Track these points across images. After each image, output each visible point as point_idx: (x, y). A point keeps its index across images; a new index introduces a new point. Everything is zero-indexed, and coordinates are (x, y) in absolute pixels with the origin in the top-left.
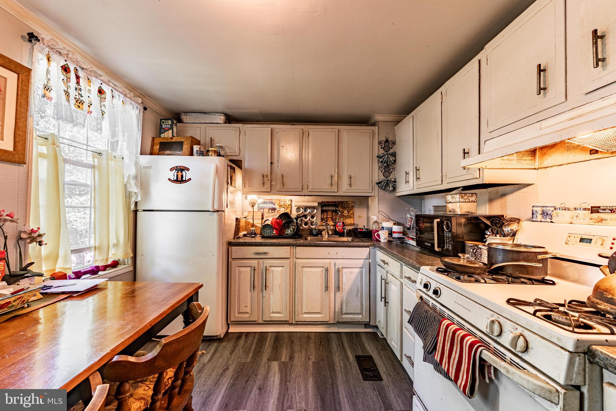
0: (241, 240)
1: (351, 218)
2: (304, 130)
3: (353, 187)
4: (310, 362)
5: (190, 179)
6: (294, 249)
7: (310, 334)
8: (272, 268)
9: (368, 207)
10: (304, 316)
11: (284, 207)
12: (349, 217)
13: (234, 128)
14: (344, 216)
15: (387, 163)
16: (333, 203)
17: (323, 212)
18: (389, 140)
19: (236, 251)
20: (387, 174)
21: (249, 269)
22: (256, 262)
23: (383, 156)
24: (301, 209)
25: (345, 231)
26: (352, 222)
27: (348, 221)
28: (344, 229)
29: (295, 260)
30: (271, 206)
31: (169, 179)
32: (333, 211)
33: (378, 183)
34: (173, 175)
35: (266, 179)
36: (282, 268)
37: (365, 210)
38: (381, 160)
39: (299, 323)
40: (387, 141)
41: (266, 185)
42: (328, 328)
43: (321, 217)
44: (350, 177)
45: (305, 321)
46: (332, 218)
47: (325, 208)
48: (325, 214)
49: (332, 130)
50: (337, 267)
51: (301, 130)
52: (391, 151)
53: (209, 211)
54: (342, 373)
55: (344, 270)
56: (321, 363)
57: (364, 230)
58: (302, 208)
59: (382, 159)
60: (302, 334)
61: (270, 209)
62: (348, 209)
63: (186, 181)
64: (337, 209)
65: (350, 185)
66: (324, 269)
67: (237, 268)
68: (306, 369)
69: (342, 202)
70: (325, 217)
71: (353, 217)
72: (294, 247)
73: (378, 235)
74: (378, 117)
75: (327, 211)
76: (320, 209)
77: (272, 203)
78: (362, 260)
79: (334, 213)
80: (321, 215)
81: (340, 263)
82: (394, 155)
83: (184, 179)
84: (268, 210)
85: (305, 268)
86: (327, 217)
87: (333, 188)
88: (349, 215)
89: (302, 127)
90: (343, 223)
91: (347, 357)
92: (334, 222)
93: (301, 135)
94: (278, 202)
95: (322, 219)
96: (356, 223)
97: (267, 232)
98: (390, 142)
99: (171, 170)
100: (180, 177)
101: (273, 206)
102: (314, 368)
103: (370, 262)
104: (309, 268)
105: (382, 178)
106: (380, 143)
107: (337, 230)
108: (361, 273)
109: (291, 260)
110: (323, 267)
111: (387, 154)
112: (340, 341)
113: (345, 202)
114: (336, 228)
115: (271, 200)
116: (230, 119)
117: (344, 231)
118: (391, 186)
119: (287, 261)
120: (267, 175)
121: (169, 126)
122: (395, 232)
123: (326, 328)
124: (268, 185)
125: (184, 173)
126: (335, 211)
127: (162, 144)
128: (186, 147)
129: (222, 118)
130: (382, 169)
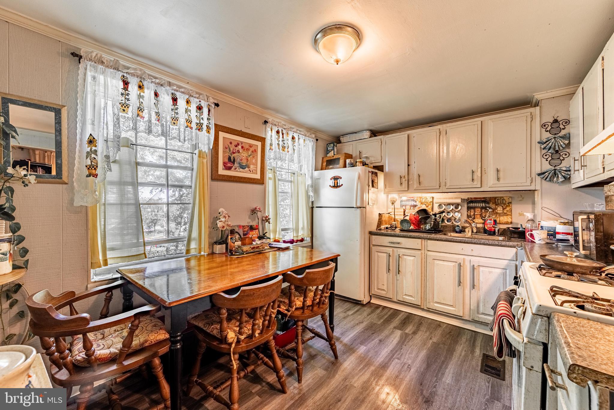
0: (383, 232)
1: (508, 215)
2: (441, 130)
3: (502, 181)
4: (431, 341)
5: (342, 185)
6: (426, 242)
7: (442, 323)
8: (405, 257)
9: (534, 203)
10: (436, 305)
11: (425, 204)
12: (506, 214)
13: (376, 141)
14: (497, 213)
15: (554, 149)
16: (483, 200)
17: (469, 208)
18: (559, 119)
19: (376, 239)
20: (557, 162)
21: (385, 255)
22: (391, 249)
23: (547, 142)
24: (444, 206)
25: (497, 229)
26: (510, 220)
27: (504, 219)
28: (495, 228)
29: (426, 252)
30: (413, 203)
31: (330, 186)
32: (482, 208)
33: (539, 175)
34: (332, 183)
35: (403, 180)
36: (414, 257)
37: (530, 207)
38: (543, 147)
39: (430, 310)
40: (556, 121)
41: (404, 185)
42: (464, 324)
43: (467, 214)
44: (498, 171)
45: (436, 310)
46: (481, 215)
47: (471, 205)
48: (472, 210)
49: (474, 123)
50: (472, 264)
51: (438, 131)
52: (563, 133)
53: (353, 207)
54: (459, 358)
55: (481, 269)
56: (442, 346)
57: (521, 229)
58: (445, 205)
59: (545, 145)
60: (434, 321)
61: (411, 206)
62: (502, 205)
63: (340, 186)
64: (487, 205)
65: (498, 179)
66: (457, 264)
67: (376, 253)
68: (424, 344)
69: (495, 198)
70: (472, 214)
71: (511, 215)
72: (426, 240)
75: (474, 208)
76: (466, 206)
77: (413, 200)
78: (507, 261)
79: (483, 211)
80: (467, 212)
81: (476, 261)
82: (568, 137)
83: (338, 185)
84: (409, 207)
85: (436, 261)
86: (474, 215)
87: (475, 183)
88: (505, 212)
89: (439, 127)
90: (495, 221)
91: (473, 352)
92: (483, 220)
93: (438, 134)
94: (419, 199)
95: (469, 216)
96: (514, 221)
97: (406, 226)
98: (561, 123)
99: (331, 179)
100: (336, 183)
101: (415, 203)
102: (432, 346)
103: (517, 264)
104: (441, 261)
105: (547, 167)
106: (543, 126)
107: (486, 228)
108: (504, 275)
109: (423, 252)
110: (456, 262)
111: (555, 138)
113: (498, 197)
114: (485, 226)
115: (412, 197)
116: (374, 133)
117: (495, 230)
118: (560, 176)
119: (419, 252)
120: (404, 177)
121: (332, 148)
122: (558, 233)
123: (461, 323)
124: (405, 184)
125: (338, 181)
126: (485, 208)
128: (341, 162)
129: (367, 134)
130: (546, 157)
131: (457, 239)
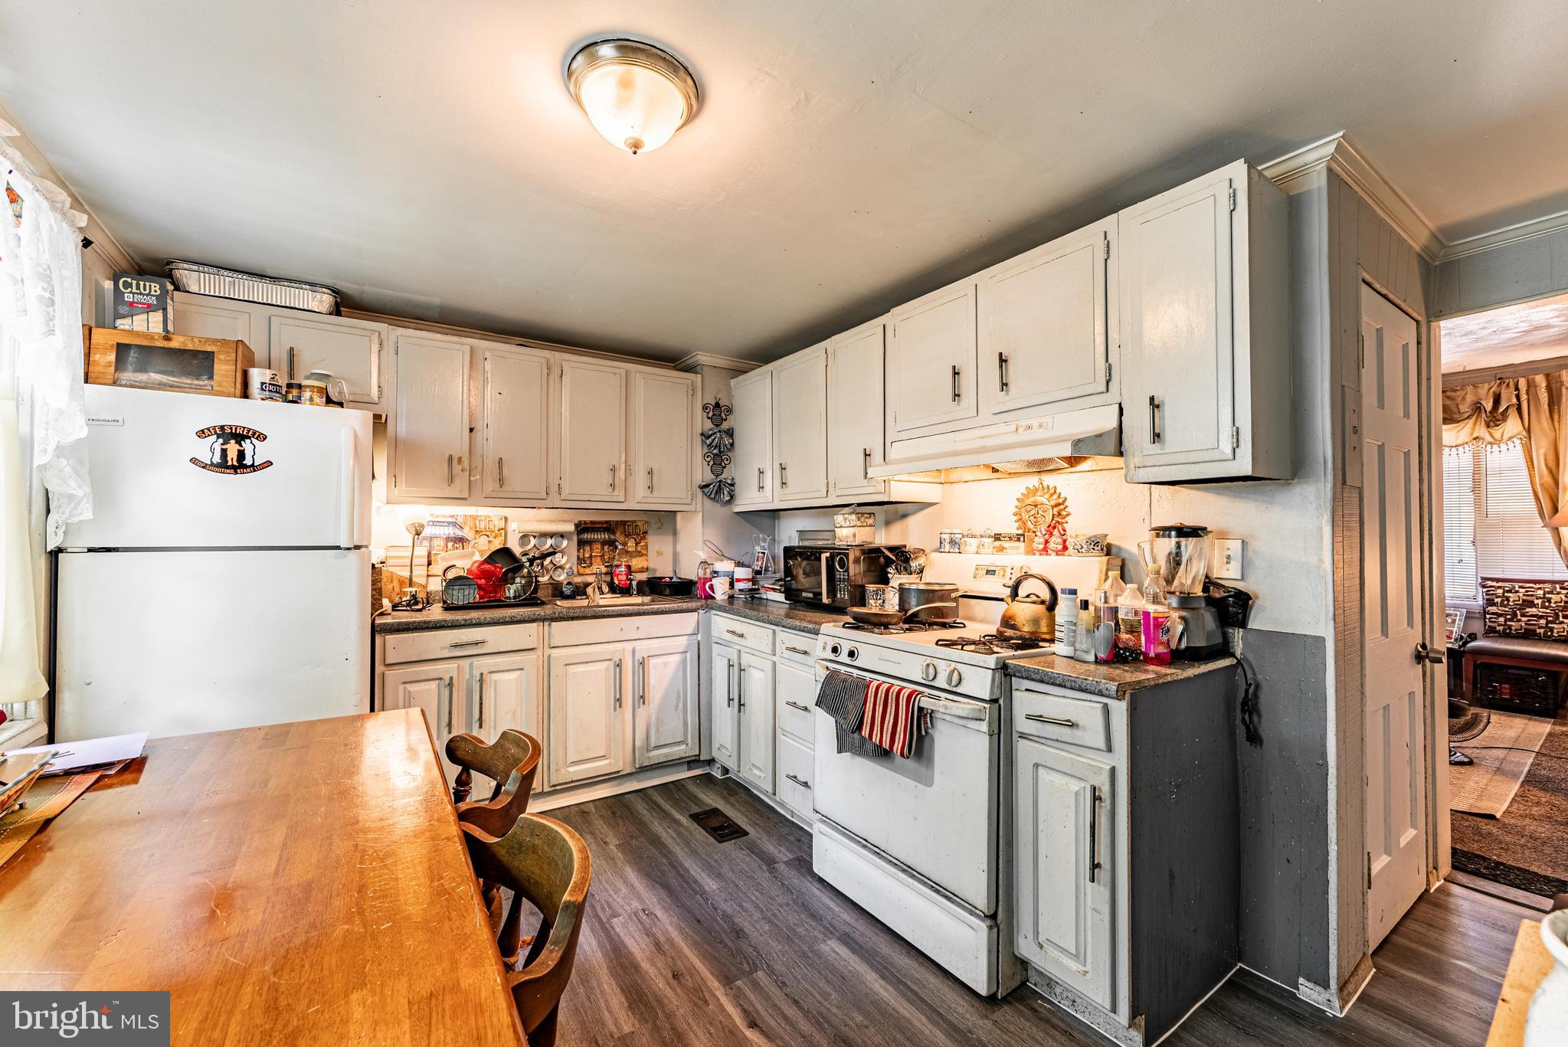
0: (388, 620)
1: (641, 556)
2: (552, 362)
3: (655, 493)
4: (612, 847)
5: (269, 464)
6: (546, 627)
7: (582, 806)
8: (495, 676)
9: (675, 533)
10: (572, 769)
11: (488, 533)
12: (639, 554)
13: (363, 333)
14: (627, 552)
15: (720, 448)
16: (605, 526)
17: (581, 544)
18: (722, 403)
19: (396, 646)
20: (718, 469)
21: (434, 685)
22: (452, 666)
23: (711, 435)
24: (532, 539)
25: (634, 583)
26: (645, 564)
27: (637, 563)
28: (631, 580)
29: (548, 652)
30: (451, 531)
31: (194, 461)
32: (604, 543)
33: (703, 487)
34: (208, 450)
35: (457, 468)
36: (519, 672)
37: (670, 538)
38: (708, 442)
39: (558, 788)
40: (717, 405)
41: (457, 482)
42: (619, 785)
43: (578, 557)
44: (650, 472)
45: (572, 782)
46: (602, 556)
47: (586, 536)
48: (587, 548)
49: (613, 370)
50: (638, 657)
51: (543, 361)
52: (725, 426)
53: (338, 548)
54: (678, 844)
55: (652, 661)
56: (634, 842)
57: (674, 580)
58: (535, 537)
59: (710, 440)
60: (567, 810)
61: (448, 539)
62: (635, 536)
63: (254, 468)
64: (612, 537)
65: (651, 488)
66: (612, 663)
67: (401, 687)
68: (611, 859)
69: (624, 523)
70: (587, 555)
71: (646, 555)
72: (546, 624)
73: (711, 587)
74: (702, 358)
75: (590, 543)
76: (575, 538)
77: (454, 524)
78: (686, 638)
79: (606, 547)
80: (578, 550)
81: (643, 648)
82: (730, 433)
83: (248, 461)
84: (442, 543)
85: (570, 667)
86: (591, 557)
87: (616, 493)
88: (639, 549)
89: (547, 354)
90: (629, 567)
91: (677, 822)
92: (606, 566)
93: (545, 371)
94: (470, 523)
95: (581, 561)
96: (651, 566)
97: (459, 597)
98: (723, 409)
99: (202, 434)
100: (232, 455)
101: (459, 533)
102: (624, 853)
103: (699, 639)
104: (582, 665)
105: (709, 477)
106: (705, 408)
107: (616, 582)
108: (684, 662)
109: (539, 652)
110: (610, 660)
111: (720, 431)
112: (650, 802)
113: (628, 521)
114: (612, 579)
115: (452, 516)
116: (345, 304)
117: (631, 583)
118: (726, 493)
119: (531, 656)
120: (460, 459)
121: (153, 301)
122: (738, 580)
123: (613, 787)
124: (461, 482)
125: (247, 445)
126: (612, 543)
127: (122, 349)
128: (223, 368)
129: (322, 301)
130: (708, 460)
131: (613, 611)
